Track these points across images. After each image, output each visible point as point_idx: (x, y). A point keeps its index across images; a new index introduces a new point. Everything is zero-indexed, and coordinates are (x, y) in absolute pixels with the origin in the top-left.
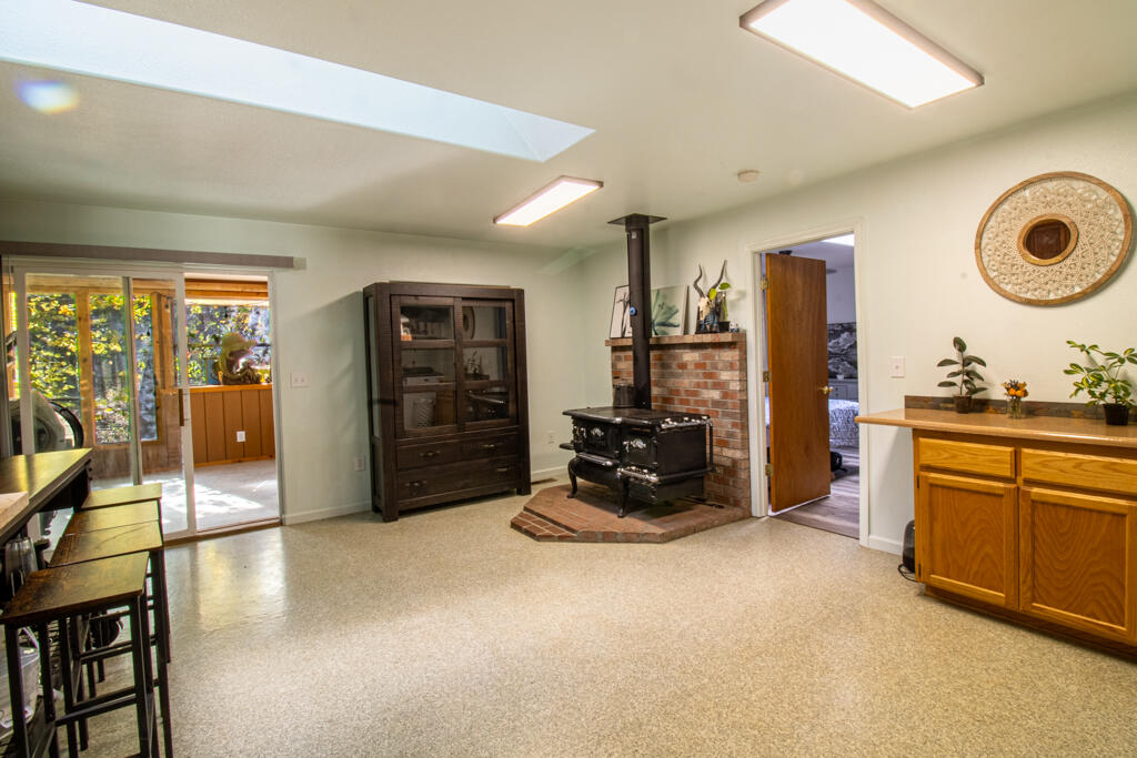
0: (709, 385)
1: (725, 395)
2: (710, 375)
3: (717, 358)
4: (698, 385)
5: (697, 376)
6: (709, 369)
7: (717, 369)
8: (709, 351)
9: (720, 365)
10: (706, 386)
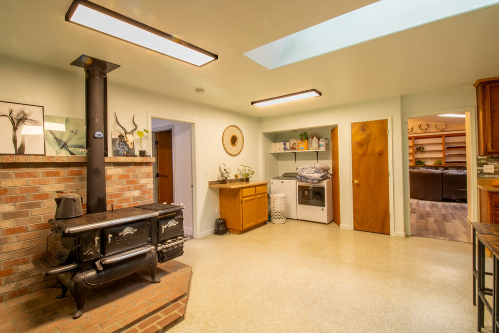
0: (132, 188)
1: (144, 192)
2: (132, 182)
3: (138, 171)
4: (122, 189)
5: (121, 183)
6: (131, 178)
7: (137, 177)
8: (132, 167)
9: (140, 176)
10: (129, 189)
